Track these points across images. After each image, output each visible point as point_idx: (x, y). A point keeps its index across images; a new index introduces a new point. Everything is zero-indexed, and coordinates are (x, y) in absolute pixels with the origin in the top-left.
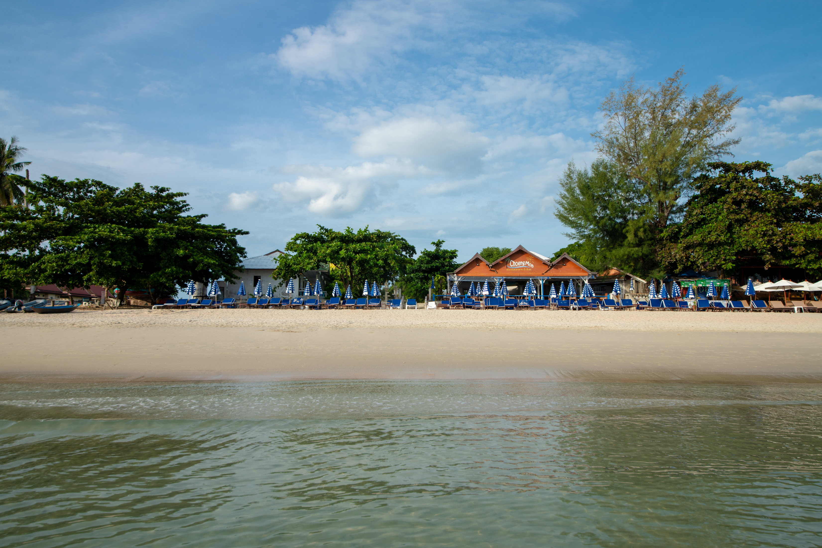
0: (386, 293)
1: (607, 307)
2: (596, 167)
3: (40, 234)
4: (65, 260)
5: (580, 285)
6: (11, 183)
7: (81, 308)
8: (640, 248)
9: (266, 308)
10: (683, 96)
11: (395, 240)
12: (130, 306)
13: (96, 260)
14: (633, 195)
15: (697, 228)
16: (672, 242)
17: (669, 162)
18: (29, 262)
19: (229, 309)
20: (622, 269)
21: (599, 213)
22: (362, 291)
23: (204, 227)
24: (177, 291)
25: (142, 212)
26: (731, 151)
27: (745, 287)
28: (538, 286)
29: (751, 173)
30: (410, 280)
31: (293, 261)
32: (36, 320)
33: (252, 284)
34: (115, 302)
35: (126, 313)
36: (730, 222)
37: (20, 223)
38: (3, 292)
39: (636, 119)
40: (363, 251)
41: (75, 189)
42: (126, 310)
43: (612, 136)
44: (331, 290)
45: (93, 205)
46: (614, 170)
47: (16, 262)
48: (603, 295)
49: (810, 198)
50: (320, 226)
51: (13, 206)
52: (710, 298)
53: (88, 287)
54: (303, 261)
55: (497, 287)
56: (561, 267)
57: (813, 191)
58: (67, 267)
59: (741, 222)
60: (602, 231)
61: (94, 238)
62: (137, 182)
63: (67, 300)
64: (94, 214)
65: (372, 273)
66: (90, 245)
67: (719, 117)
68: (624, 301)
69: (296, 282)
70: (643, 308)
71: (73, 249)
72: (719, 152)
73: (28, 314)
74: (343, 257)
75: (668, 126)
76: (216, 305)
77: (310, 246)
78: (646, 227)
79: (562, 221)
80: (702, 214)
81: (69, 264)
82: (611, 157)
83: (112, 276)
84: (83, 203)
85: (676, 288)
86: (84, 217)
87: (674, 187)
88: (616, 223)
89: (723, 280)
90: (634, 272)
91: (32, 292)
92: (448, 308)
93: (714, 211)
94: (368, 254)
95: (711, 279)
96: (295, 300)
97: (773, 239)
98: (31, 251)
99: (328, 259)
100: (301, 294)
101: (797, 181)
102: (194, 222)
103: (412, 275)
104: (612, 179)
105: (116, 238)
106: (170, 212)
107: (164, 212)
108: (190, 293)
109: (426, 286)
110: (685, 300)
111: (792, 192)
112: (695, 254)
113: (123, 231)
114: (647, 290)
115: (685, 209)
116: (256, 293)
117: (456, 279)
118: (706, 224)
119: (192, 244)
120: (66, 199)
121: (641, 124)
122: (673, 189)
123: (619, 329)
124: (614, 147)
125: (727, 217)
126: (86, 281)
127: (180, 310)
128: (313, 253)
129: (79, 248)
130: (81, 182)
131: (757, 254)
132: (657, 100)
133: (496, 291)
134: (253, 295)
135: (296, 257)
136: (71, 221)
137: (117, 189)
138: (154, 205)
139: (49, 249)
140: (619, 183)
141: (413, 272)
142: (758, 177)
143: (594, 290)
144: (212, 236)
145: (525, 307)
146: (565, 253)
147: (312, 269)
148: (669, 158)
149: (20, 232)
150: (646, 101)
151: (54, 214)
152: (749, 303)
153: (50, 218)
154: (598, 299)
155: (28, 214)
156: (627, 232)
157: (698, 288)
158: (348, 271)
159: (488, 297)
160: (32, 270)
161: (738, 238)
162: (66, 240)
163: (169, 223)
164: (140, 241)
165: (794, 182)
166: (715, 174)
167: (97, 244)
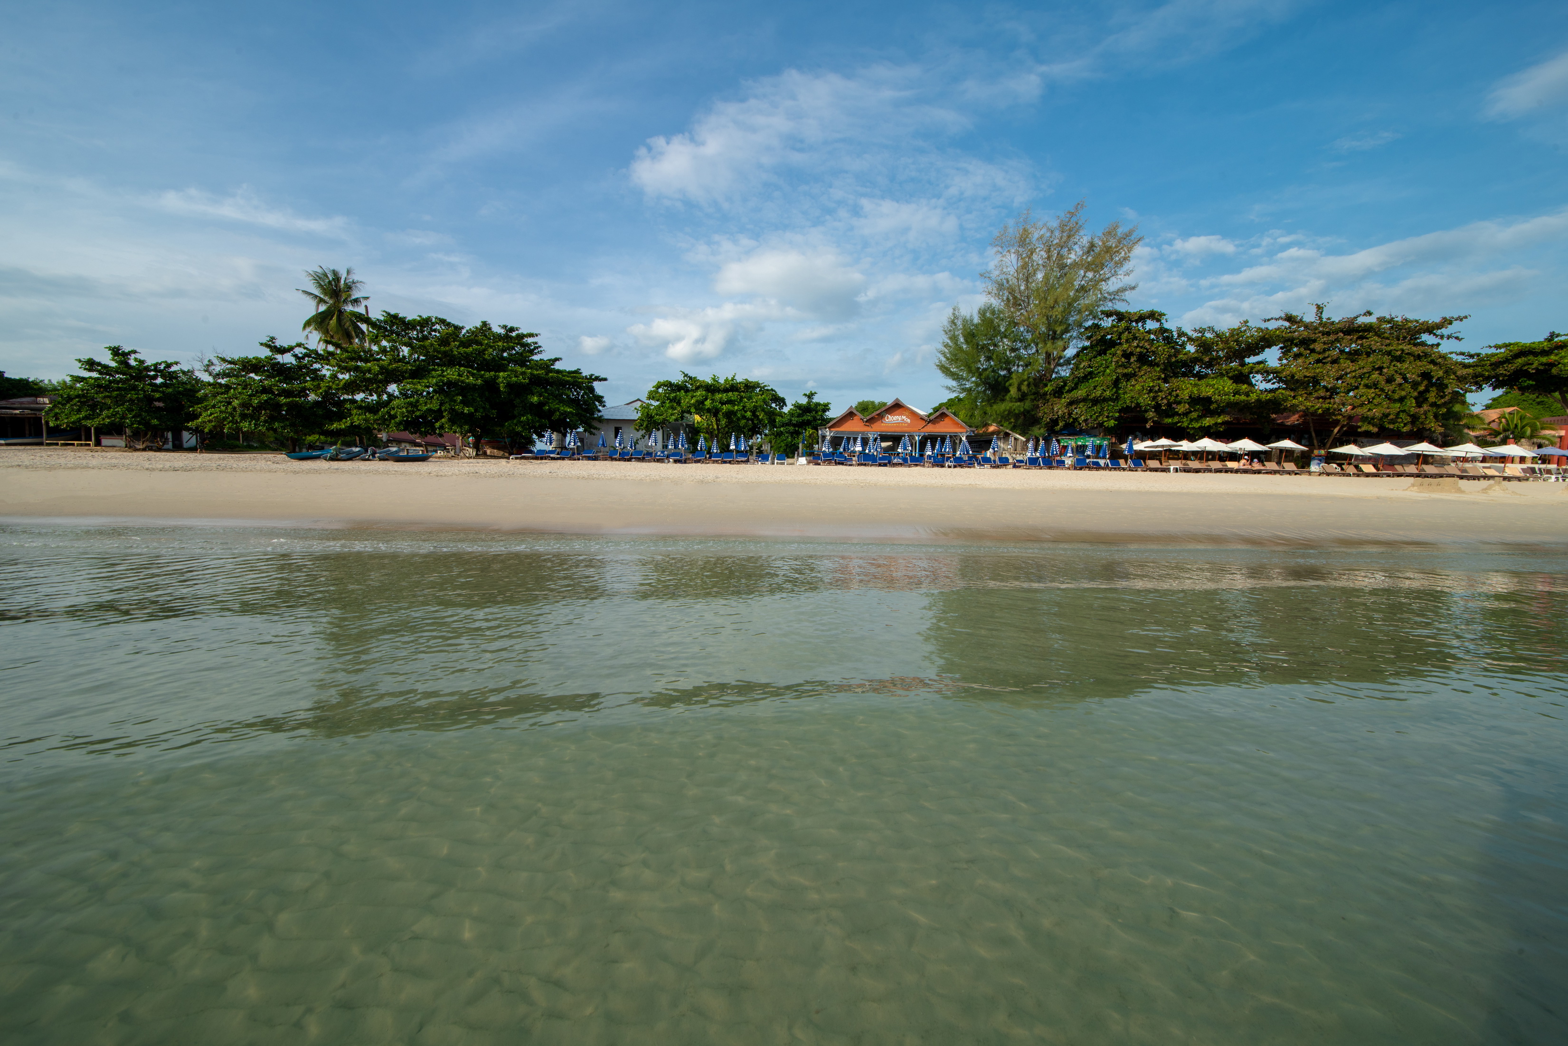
0: (755, 448)
1: (983, 465)
2: (982, 313)
3: (386, 377)
4: (415, 405)
5: (958, 442)
6: (351, 320)
7: (436, 458)
8: (1022, 404)
9: (628, 461)
10: (1082, 233)
11: (764, 390)
12: (487, 456)
13: (447, 406)
14: (1020, 345)
15: (1083, 382)
16: (1056, 397)
17: (1061, 309)
18: (377, 408)
19: (590, 462)
20: (1002, 426)
21: (983, 363)
22: (729, 446)
23: (558, 372)
24: (535, 442)
25: (492, 354)
26: (1127, 298)
27: (1124, 446)
28: (914, 442)
29: (1144, 323)
30: (779, 434)
31: (655, 411)
32: (391, 470)
33: (613, 435)
34: (471, 451)
35: (483, 463)
36: (1118, 377)
37: (364, 365)
38: (356, 440)
39: (1029, 258)
40: (730, 402)
41: (418, 328)
42: (483, 460)
43: (1003, 277)
44: (696, 443)
45: (439, 345)
46: (1001, 316)
47: (364, 407)
48: (980, 452)
49: (1201, 352)
50: (684, 373)
51: (356, 346)
52: (1088, 457)
53: (441, 435)
54: (666, 411)
55: (871, 442)
56: (938, 422)
57: (1204, 345)
58: (418, 413)
59: (1128, 377)
60: (984, 384)
61: (443, 381)
62: (484, 320)
63: (422, 449)
64: (440, 356)
65: (739, 426)
66: (439, 390)
67: (1117, 258)
68: (1001, 459)
69: (659, 434)
70: (1020, 467)
71: (422, 394)
72: (1114, 298)
73: (382, 462)
74: (709, 408)
75: (1062, 267)
76: (576, 456)
77: (673, 395)
78: (1031, 380)
79: (943, 372)
80: (1090, 367)
81: (419, 410)
82: (1000, 301)
83: (466, 423)
84: (427, 343)
85: (1054, 446)
86: (431, 359)
87: (1064, 336)
88: (1000, 375)
89: (1103, 439)
90: (1014, 429)
91: (384, 439)
92: (819, 464)
93: (1102, 364)
94: (735, 405)
95: (1092, 437)
96: (659, 453)
97: (1159, 396)
98: (379, 396)
100: (665, 447)
101: (1190, 333)
102: (548, 366)
103: (782, 429)
104: (999, 326)
105: (465, 383)
106: (521, 354)
107: (515, 354)
108: (548, 444)
109: (796, 441)
110: (1063, 458)
111: (1183, 345)
112: (1077, 410)
113: (473, 375)
114: (1025, 448)
115: (1072, 362)
116: (617, 445)
117: (828, 434)
118: (1092, 378)
119: (546, 390)
120: (410, 338)
121: (1035, 264)
122: (1063, 339)
123: (993, 487)
124: (1004, 289)
125: (1114, 371)
126: (439, 429)
127: (539, 461)
128: (677, 403)
129: (428, 393)
130: (424, 319)
131: (1141, 411)
132: (1053, 236)
133: (870, 447)
134: (614, 448)
135: (659, 407)
136: (418, 363)
137: (463, 328)
138: (503, 346)
139: (397, 393)
140: (1006, 330)
141: (783, 426)
142: (1151, 328)
143: (971, 448)
144: (568, 382)
145: (899, 464)
146: (944, 408)
147: (676, 420)
148: (1061, 304)
149: (365, 374)
150: (1041, 237)
151: (398, 355)
152: (1126, 462)
153: (395, 359)
154: (974, 457)
155: (372, 355)
156: (1010, 385)
157: (1077, 446)
158: (714, 423)
159: (861, 453)
160: (382, 416)
161: (1124, 394)
162: (414, 384)
163: (522, 367)
164: (491, 386)
165: (1186, 335)
166: (1107, 323)
167: (446, 389)
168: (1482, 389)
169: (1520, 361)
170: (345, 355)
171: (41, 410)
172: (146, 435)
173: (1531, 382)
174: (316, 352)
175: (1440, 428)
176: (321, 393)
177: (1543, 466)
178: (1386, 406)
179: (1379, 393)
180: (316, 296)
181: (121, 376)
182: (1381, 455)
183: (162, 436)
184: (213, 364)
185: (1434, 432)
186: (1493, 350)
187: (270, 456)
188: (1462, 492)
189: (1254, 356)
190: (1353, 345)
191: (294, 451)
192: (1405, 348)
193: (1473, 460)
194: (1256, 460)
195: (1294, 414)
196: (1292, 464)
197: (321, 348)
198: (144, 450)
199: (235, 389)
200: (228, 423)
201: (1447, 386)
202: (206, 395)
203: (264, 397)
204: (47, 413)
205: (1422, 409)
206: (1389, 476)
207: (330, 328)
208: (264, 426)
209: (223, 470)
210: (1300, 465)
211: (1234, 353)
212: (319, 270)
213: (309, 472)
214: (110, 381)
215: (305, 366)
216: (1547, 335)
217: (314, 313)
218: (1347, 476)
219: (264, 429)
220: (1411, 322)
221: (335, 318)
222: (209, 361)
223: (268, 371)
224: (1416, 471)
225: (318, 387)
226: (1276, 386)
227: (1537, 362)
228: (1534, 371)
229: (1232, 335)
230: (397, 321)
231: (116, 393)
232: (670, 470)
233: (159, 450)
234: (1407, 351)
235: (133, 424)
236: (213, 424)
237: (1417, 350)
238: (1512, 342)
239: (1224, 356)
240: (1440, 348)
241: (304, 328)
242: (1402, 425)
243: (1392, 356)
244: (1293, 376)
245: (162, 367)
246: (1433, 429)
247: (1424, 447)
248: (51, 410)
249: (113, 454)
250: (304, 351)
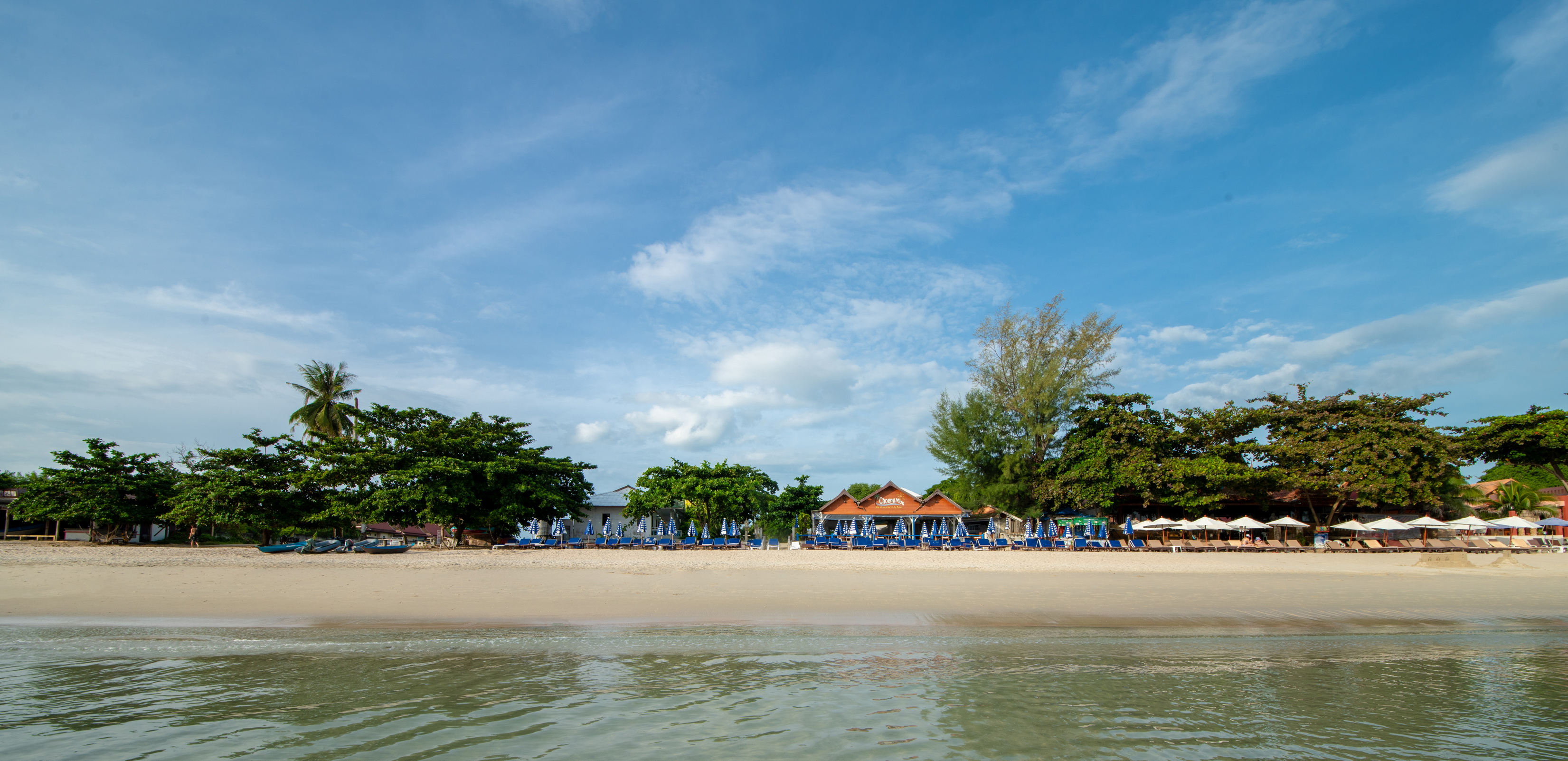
0: (746, 532)
1: (981, 547)
2: (970, 398)
3: (370, 468)
4: (397, 496)
5: (954, 523)
6: (339, 412)
7: (415, 549)
8: (1016, 485)
9: (615, 548)
10: (1061, 324)
11: (755, 475)
12: (469, 546)
13: (431, 496)
14: (1009, 428)
15: (1075, 463)
16: (1049, 478)
17: (1047, 394)
18: (359, 499)
19: (575, 550)
20: (998, 507)
21: (974, 447)
22: (719, 531)
23: (548, 460)
24: (519, 530)
25: (481, 444)
26: (1110, 382)
27: (1123, 526)
28: (909, 524)
29: (1131, 405)
30: (772, 518)
31: (645, 498)
32: (367, 561)
33: (601, 522)
34: (452, 542)
35: (464, 553)
36: (1109, 458)
37: (349, 456)
38: (333, 531)
39: (1013, 347)
40: (721, 487)
41: (408, 419)
42: (464, 551)
43: (988, 364)
44: (686, 529)
45: (427, 436)
46: (989, 401)
47: (345, 499)
48: (977, 534)
49: (1190, 433)
50: (674, 460)
51: (341, 438)
52: (1088, 537)
53: (422, 526)
54: (656, 497)
55: (865, 525)
56: (933, 505)
57: (1192, 425)
58: (400, 504)
59: (1120, 458)
60: (977, 466)
61: (428, 472)
62: (474, 411)
63: (401, 539)
64: (428, 446)
65: (730, 511)
66: (425, 480)
67: (1098, 346)
68: (998, 540)
69: (648, 521)
70: (1019, 548)
71: (405, 484)
72: (1098, 383)
73: (358, 554)
74: (699, 494)
75: (1046, 354)
76: (561, 545)
77: (663, 481)
78: (1023, 462)
79: (935, 455)
80: (1080, 448)
81: (402, 501)
82: (986, 387)
83: (448, 513)
84: (415, 434)
85: (1052, 527)
86: (418, 450)
87: (1052, 419)
88: (991, 458)
89: (1101, 519)
90: (1009, 510)
91: (363, 531)
92: (813, 549)
93: (1093, 446)
94: (727, 490)
95: (1089, 517)
96: (647, 540)
97: (1153, 476)
98: (361, 487)
99: (683, 496)
100: (654, 533)
101: (1177, 415)
102: (537, 455)
103: (774, 513)
104: (987, 410)
105: (452, 473)
106: (511, 443)
107: (504, 444)
108: (533, 532)
109: (789, 524)
110: (1062, 539)
111: (1171, 426)
112: (1071, 491)
113: (460, 465)
114: (1022, 529)
115: (1063, 444)
116: (605, 532)
117: (821, 517)
118: (1084, 459)
119: (534, 478)
120: (398, 429)
121: (1018, 352)
122: (1051, 422)
123: (993, 570)
124: (990, 376)
125: (1105, 452)
126: (421, 519)
127: (523, 551)
128: (667, 489)
129: (413, 483)
130: (414, 411)
131: (1136, 491)
132: (1034, 327)
133: (864, 531)
134: (602, 535)
135: (648, 493)
136: (404, 453)
137: (453, 419)
138: (493, 436)
139: (380, 484)
140: (994, 415)
141: (775, 510)
142: (1138, 411)
143: (968, 529)
144: (557, 471)
145: (895, 547)
146: (938, 489)
147: (666, 506)
148: (1047, 389)
149: (348, 465)
150: (1023, 327)
151: (385, 446)
152: (1127, 543)
153: (381, 450)
154: (972, 539)
155: (358, 447)
156: (1003, 467)
157: (1075, 527)
158: (705, 508)
159: (855, 537)
160: (363, 507)
161: (1117, 474)
162: (399, 475)
163: (510, 456)
164: (478, 475)
165: (1174, 416)
166: (1094, 406)
167: (431, 479)
168: (1474, 462)
169: (1507, 434)
170: (331, 446)
171: (7, 503)
172: (113, 528)
173: (1521, 454)
174: (301, 444)
175: (1439, 502)
176: (302, 485)
177: (1549, 537)
178: (1381, 481)
179: (1373, 469)
180: (306, 389)
181: (96, 469)
182: (1384, 530)
183: (130, 529)
184: (192, 456)
185: (1434, 505)
186: (1479, 425)
187: (241, 549)
188: (1473, 566)
189: (1243, 435)
190: (1340, 423)
191: (267, 544)
192: (1391, 424)
193: (1478, 532)
194: (1258, 538)
195: (1290, 491)
196: (1296, 541)
197: (306, 440)
198: (109, 544)
199: (212, 481)
200: (201, 516)
201: (1439, 461)
202: (182, 487)
203: (242, 489)
204: (13, 506)
205: (1418, 483)
206: (1395, 551)
207: (317, 420)
208: (238, 518)
209: (190, 565)
210: (1304, 541)
211: (1223, 434)
212: (312, 364)
213: (280, 566)
214: (84, 474)
215: (288, 458)
216: (1528, 409)
217: (302, 405)
218: (1353, 552)
219: (237, 521)
220: (1394, 399)
221: (323, 410)
222: (189, 453)
223: (249, 462)
224: (1422, 546)
225: (300, 479)
226: (1269, 464)
227: (1524, 435)
228: (1522, 444)
229: (1219, 416)
230: (387, 413)
231: (88, 485)
232: (659, 557)
233: (125, 543)
234: (1394, 428)
235: (101, 517)
236: (185, 516)
237: (1404, 426)
238: (1496, 416)
239: (1213, 436)
240: (1426, 424)
241: (292, 420)
242: (1401, 500)
243: (1380, 432)
244: (1284, 454)
245: (140, 459)
246: (1432, 503)
247: (1426, 521)
248: (17, 503)
249: (75, 548)
250: (288, 443)
